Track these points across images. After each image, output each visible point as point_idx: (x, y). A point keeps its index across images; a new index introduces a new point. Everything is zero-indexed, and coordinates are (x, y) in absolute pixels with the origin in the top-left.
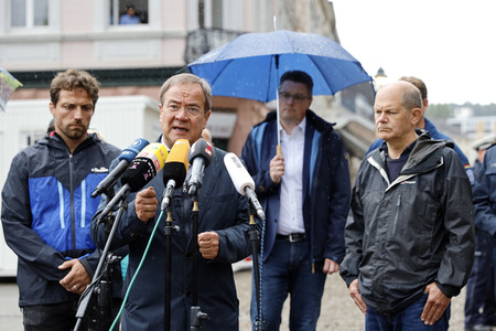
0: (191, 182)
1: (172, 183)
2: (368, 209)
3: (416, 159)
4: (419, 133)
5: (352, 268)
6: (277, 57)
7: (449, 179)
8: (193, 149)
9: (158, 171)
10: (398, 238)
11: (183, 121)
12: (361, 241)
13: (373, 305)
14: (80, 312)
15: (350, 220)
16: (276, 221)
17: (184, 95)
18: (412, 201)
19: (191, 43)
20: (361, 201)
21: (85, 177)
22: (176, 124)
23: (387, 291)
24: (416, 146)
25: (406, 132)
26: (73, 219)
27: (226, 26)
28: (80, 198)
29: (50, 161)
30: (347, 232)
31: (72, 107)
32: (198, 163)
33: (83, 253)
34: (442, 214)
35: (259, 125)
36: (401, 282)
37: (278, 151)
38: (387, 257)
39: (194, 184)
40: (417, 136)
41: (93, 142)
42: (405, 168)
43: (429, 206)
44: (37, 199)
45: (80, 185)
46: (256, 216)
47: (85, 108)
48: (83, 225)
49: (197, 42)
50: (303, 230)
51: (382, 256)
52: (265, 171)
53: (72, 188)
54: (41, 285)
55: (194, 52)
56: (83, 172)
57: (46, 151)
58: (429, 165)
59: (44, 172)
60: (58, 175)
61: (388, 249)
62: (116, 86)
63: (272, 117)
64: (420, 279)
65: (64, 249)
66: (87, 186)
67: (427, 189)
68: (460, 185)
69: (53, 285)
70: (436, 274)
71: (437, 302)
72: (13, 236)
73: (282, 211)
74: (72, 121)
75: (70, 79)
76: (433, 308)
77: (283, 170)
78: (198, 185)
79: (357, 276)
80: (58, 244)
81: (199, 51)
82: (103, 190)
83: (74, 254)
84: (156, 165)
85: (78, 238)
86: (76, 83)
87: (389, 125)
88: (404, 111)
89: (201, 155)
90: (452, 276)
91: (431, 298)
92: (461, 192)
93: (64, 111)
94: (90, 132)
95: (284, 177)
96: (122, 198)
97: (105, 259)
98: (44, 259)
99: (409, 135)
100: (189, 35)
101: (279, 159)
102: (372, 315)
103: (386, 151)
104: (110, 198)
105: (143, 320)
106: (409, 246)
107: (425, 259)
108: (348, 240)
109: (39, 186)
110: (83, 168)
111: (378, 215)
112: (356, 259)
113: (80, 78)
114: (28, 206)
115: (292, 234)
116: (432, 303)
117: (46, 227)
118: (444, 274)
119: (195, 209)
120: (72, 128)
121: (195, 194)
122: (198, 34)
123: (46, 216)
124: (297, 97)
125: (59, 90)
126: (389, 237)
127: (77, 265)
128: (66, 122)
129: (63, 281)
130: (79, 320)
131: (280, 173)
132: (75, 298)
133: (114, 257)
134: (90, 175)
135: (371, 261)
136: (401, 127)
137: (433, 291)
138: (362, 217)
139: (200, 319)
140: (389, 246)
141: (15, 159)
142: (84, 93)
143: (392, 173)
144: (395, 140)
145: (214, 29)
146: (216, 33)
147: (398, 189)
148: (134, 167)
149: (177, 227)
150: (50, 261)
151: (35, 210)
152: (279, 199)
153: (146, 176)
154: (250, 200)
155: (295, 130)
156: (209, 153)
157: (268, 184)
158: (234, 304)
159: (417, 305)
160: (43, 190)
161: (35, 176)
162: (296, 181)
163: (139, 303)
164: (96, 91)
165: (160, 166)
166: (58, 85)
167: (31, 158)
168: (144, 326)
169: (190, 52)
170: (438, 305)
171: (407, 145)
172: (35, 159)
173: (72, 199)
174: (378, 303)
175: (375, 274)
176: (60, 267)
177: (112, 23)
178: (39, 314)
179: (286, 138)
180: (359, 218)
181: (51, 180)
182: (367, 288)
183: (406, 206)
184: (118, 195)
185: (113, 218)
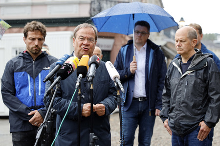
0: (90, 75)
1: (81, 75)
2: (172, 86)
3: (195, 63)
4: (196, 50)
5: (165, 114)
6: (133, 15)
7: (210, 72)
8: (91, 60)
9: (74, 70)
10: (186, 100)
11: (87, 45)
12: (169, 101)
13: (175, 131)
14: (38, 136)
15: (164, 91)
16: (133, 91)
18: (193, 83)
19: (93, 6)
20: (169, 83)
21: (41, 72)
22: (83, 46)
23: (181, 125)
24: (195, 57)
25: (190, 50)
26: (35, 92)
28: (38, 82)
29: (24, 64)
30: (163, 97)
31: (34, 39)
32: (93, 66)
33: (40, 107)
34: (207, 89)
35: (124, 46)
36: (188, 121)
37: (134, 59)
38: (181, 109)
39: (91, 76)
40: (195, 52)
41: (44, 56)
42: (190, 67)
43: (201, 85)
44: (18, 82)
45: (38, 76)
46: (120, 92)
47: (40, 39)
48: (39, 94)
49: (96, 6)
50: (145, 96)
51: (179, 109)
52: (128, 68)
53: (34, 77)
54: (20, 123)
55: (94, 10)
56: (39, 70)
57: (22, 60)
58: (201, 66)
59: (21, 70)
60: (28, 71)
61: (182, 105)
62: (57, 26)
63: (131, 43)
64: (196, 120)
65: (30, 106)
66: (41, 76)
67: (200, 77)
68: (215, 75)
69: (26, 122)
70: (204, 117)
71: (205, 130)
72: (7, 99)
74: (34, 45)
75: (33, 26)
76: (203, 133)
77: (136, 68)
78: (93, 77)
79: (167, 118)
80: (28, 103)
81: (96, 10)
82: (48, 79)
83: (35, 108)
84: (74, 67)
85: (37, 100)
86: (36, 28)
87: (182, 47)
88: (189, 41)
89: (94, 62)
90: (211, 118)
91: (201, 128)
92: (216, 79)
93: (30, 41)
95: (136, 71)
97: (50, 111)
98: (21, 110)
99: (192, 51)
100: (92, 3)
101: (134, 62)
102: (174, 136)
103: (181, 59)
104: (52, 83)
106: (192, 104)
107: (199, 110)
108: (163, 101)
109: (18, 76)
110: (39, 68)
111: (177, 89)
112: (167, 110)
113: (37, 25)
114: (14, 86)
115: (140, 97)
116: (202, 131)
117: (22, 95)
118: (208, 118)
120: (34, 49)
121: (92, 81)
122: (96, 2)
123: (22, 90)
124: (143, 33)
125: (28, 31)
126: (182, 100)
127: (36, 113)
128: (31, 46)
129: (30, 120)
130: (37, 140)
131: (135, 69)
132: (36, 128)
133: (54, 110)
134: (43, 71)
135: (174, 111)
136: (187, 48)
137: (203, 125)
138: (170, 90)
139: (94, 139)
140: (182, 104)
141: (8, 63)
142: (39, 33)
143: (183, 70)
144: (185, 54)
147: (186, 77)
148: (63, 68)
149: (83, 96)
150: (24, 111)
151: (17, 87)
152: (134, 81)
153: (69, 72)
155: (141, 48)
156: (98, 61)
157: (129, 74)
159: (195, 131)
160: (21, 78)
161: (17, 71)
162: (142, 73)
164: (45, 32)
165: (75, 67)
166: (27, 29)
167: (15, 63)
168: (70, 142)
169: (92, 10)
170: (205, 132)
171: (191, 56)
172: (17, 63)
173: (34, 82)
174: (177, 131)
175: (176, 117)
176: (29, 114)
178: (19, 136)
179: (137, 52)
180: (168, 90)
181: (24, 73)
182: (172, 123)
183: (190, 85)
184: (55, 81)
185: (53, 92)
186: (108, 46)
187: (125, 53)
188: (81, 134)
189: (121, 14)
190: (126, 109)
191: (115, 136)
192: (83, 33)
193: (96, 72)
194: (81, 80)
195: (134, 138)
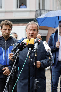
0: (35, 48)
1: (30, 49)
6: (58, 17)
8: (35, 41)
9: (27, 46)
11: (32, 34)
14: (7, 81)
17: (32, 27)
19: (37, 13)
21: (9, 47)
22: (31, 34)
26: (6, 57)
27: (46, 8)
28: (8, 52)
31: (6, 30)
32: (36, 44)
33: (9, 66)
35: (53, 33)
41: (11, 38)
45: (8, 49)
46: (51, 57)
47: (9, 30)
49: (38, 13)
52: (55, 45)
53: (6, 50)
55: (38, 15)
56: (8, 46)
60: (2, 46)
62: (18, 23)
63: (57, 32)
65: (4, 65)
73: (59, 55)
75: (5, 23)
78: (37, 49)
80: (2, 63)
81: (39, 15)
82: (13, 50)
83: (6, 66)
84: (26, 44)
86: (7, 24)
89: (37, 42)
93: (4, 31)
94: (10, 35)
96: (18, 52)
97: (14, 67)
100: (36, 11)
101: (58, 42)
104: (15, 53)
105: (23, 83)
110: (8, 45)
113: (8, 22)
119: (36, 55)
121: (36, 52)
122: (39, 11)
125: (2, 25)
127: (7, 69)
128: (4, 33)
129: (3, 73)
130: (7, 83)
131: (59, 46)
132: (7, 77)
133: (16, 67)
139: (37, 82)
142: (9, 26)
145: (43, 9)
146: (43, 10)
148: (21, 45)
149: (31, 60)
152: (58, 52)
153: (24, 47)
154: (49, 53)
156: (39, 41)
157: (56, 48)
158: (45, 79)
163: (22, 79)
164: (12, 26)
165: (27, 44)
166: (2, 24)
168: (23, 84)
169: (37, 15)
173: (6, 52)
176: (3, 69)
177: (17, 8)
179: (60, 37)
184: (17, 52)
185: (16, 57)
186: (45, 34)
187: (53, 37)
188: (30, 78)
189: (53, 16)
190: (54, 67)
191: (48, 81)
192: (30, 27)
193: (38, 47)
194: (30, 51)
195: (58, 82)
